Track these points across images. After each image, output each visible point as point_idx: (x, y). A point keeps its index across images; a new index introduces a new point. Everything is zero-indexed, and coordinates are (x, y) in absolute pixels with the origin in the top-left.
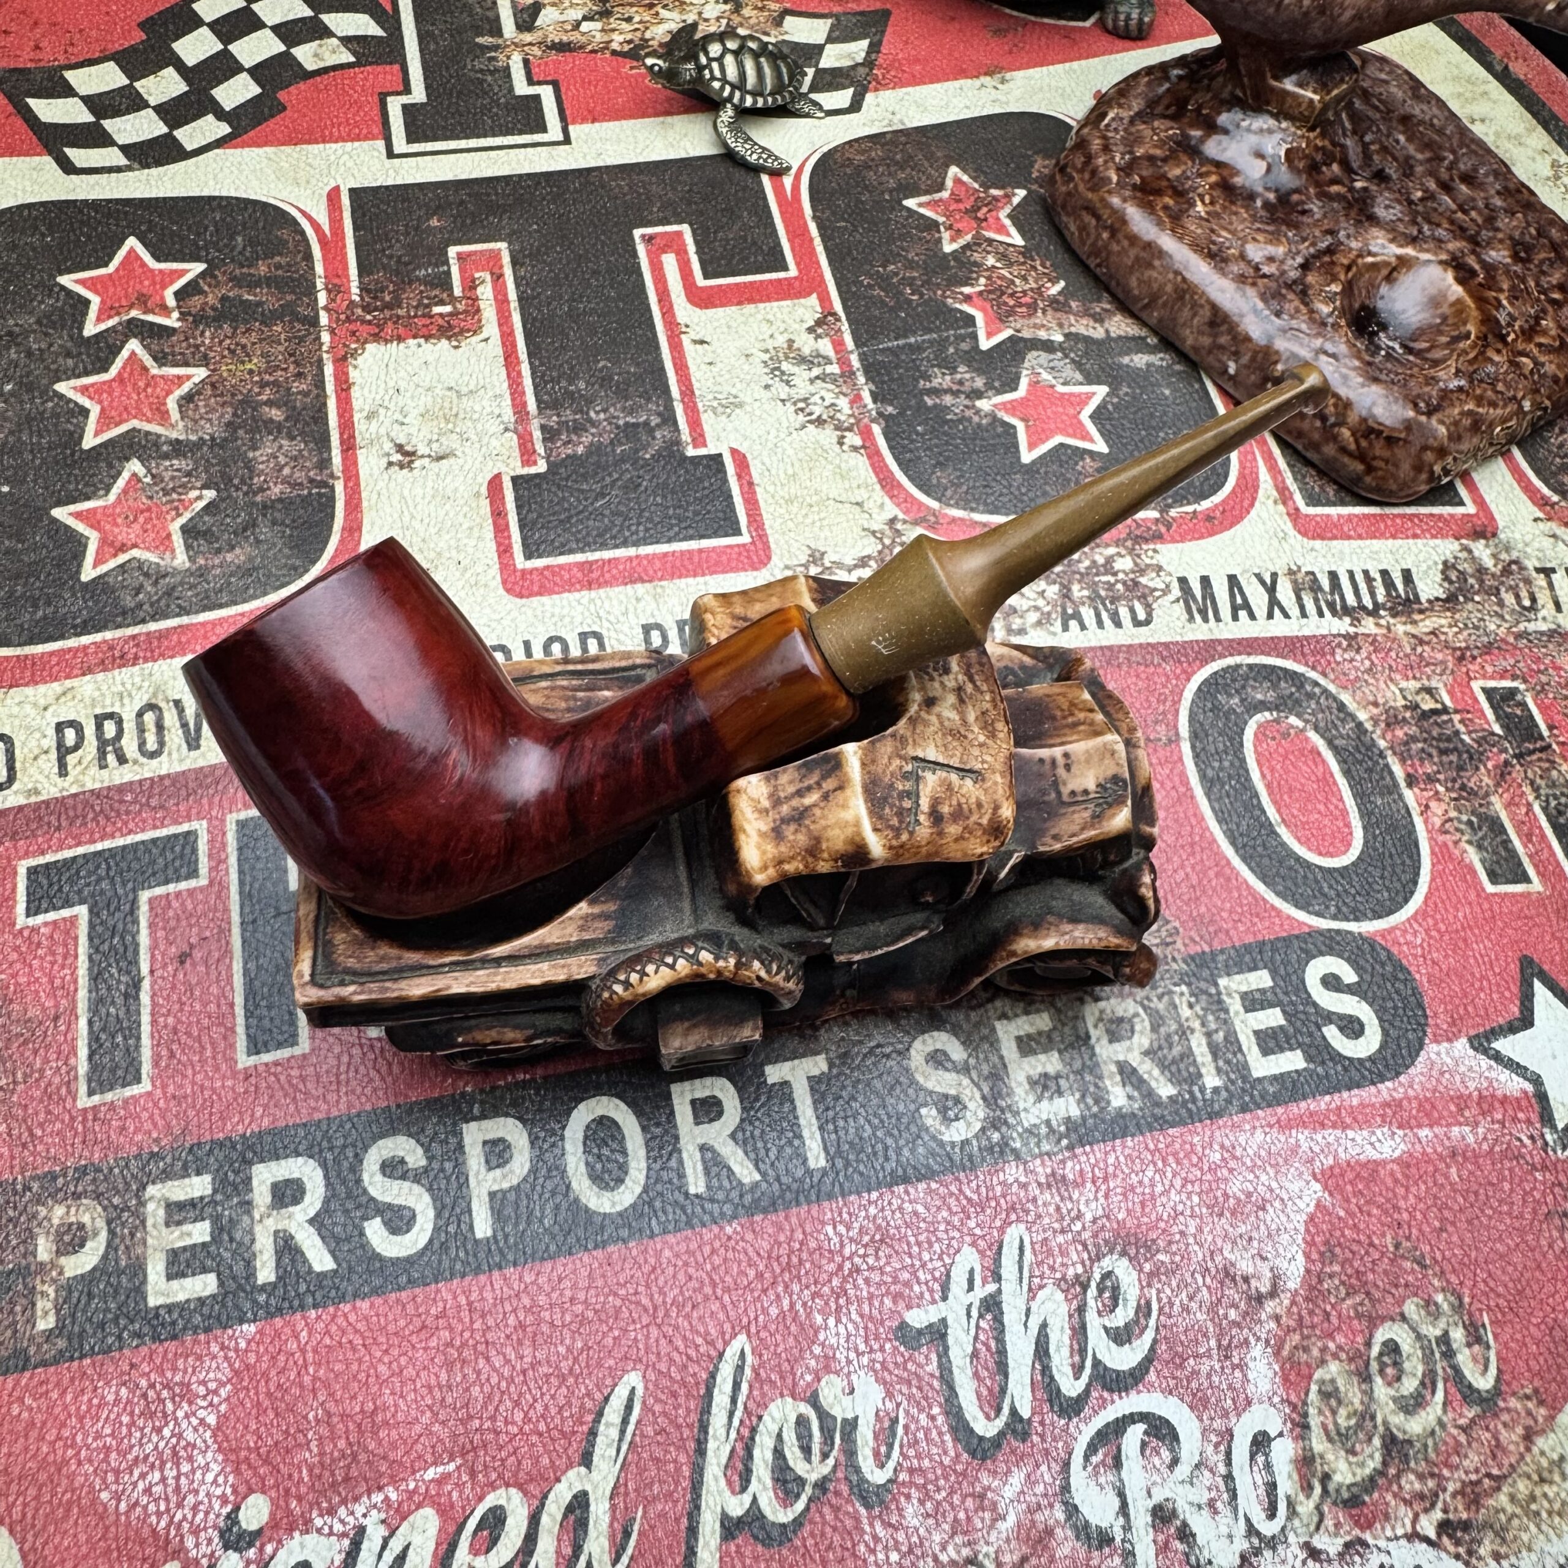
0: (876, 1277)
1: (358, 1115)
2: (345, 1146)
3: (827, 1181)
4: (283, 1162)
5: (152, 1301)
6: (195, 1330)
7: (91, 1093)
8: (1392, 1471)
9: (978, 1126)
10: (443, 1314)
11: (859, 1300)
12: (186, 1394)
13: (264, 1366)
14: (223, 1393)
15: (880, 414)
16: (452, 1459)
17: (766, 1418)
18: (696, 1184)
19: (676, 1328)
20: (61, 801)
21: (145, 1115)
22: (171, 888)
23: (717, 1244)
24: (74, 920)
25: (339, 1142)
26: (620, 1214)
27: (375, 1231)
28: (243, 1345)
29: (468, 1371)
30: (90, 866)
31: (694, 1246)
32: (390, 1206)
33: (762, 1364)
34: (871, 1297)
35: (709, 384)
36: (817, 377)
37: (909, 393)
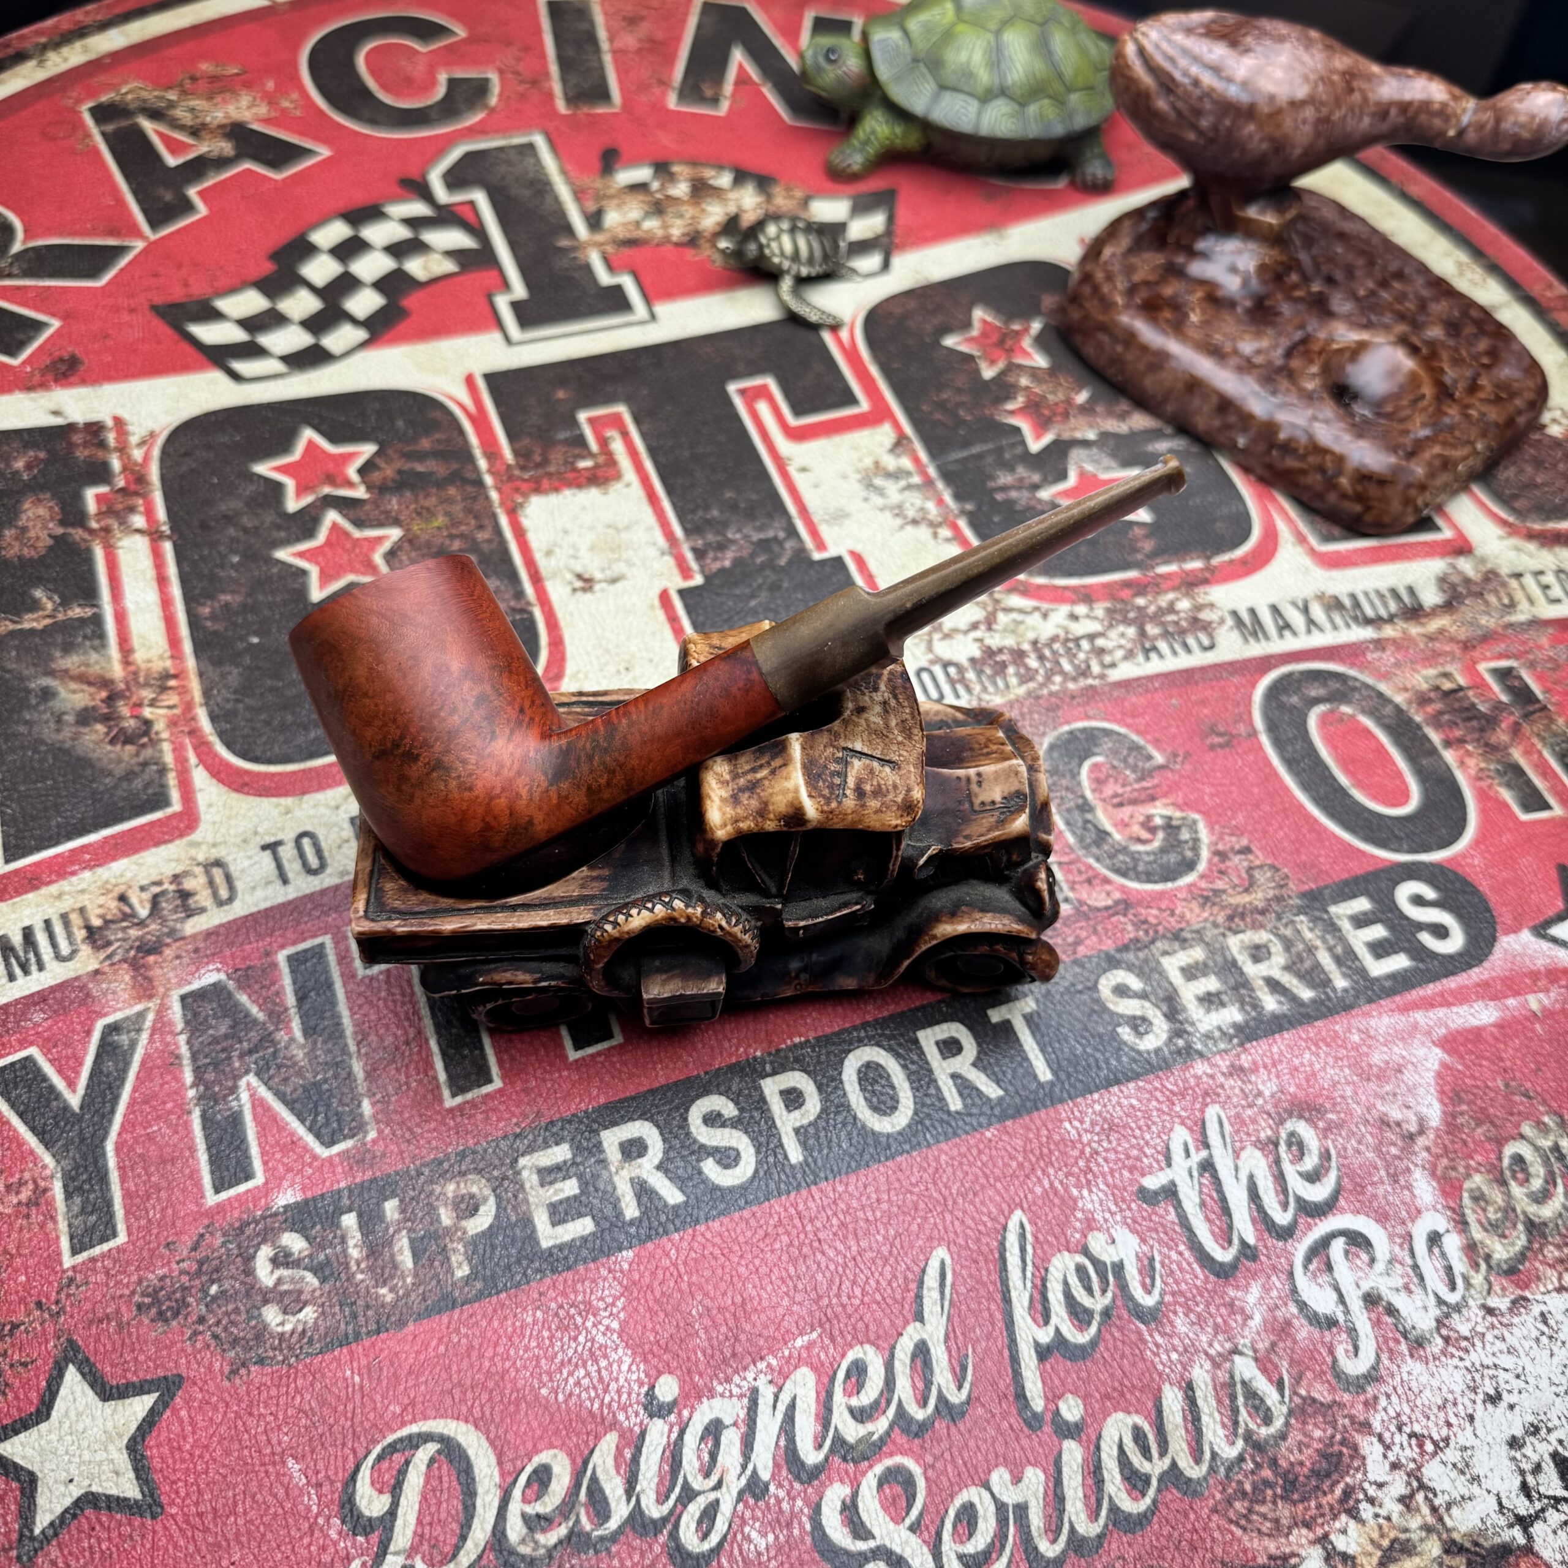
0: (1112, 1156)
1: (675, 1083)
2: (670, 1110)
3: (1057, 1090)
4: (623, 1127)
5: (545, 1244)
6: (585, 1262)
7: (454, 1095)
8: (1536, 1246)
9: (1164, 1036)
10: (780, 1224)
11: (1103, 1174)
12: (589, 1309)
13: (647, 1279)
14: (620, 1304)
15: (962, 511)
16: (813, 1329)
17: (1051, 1269)
18: (955, 1103)
19: (965, 1212)
21: (503, 1106)
23: (981, 1146)
26: (900, 1133)
27: (710, 1168)
28: (626, 1266)
29: (810, 1262)
31: (963, 1149)
32: (717, 1149)
33: (1038, 1230)
34: (1112, 1172)
35: (818, 503)
36: (905, 489)
37: (981, 493)
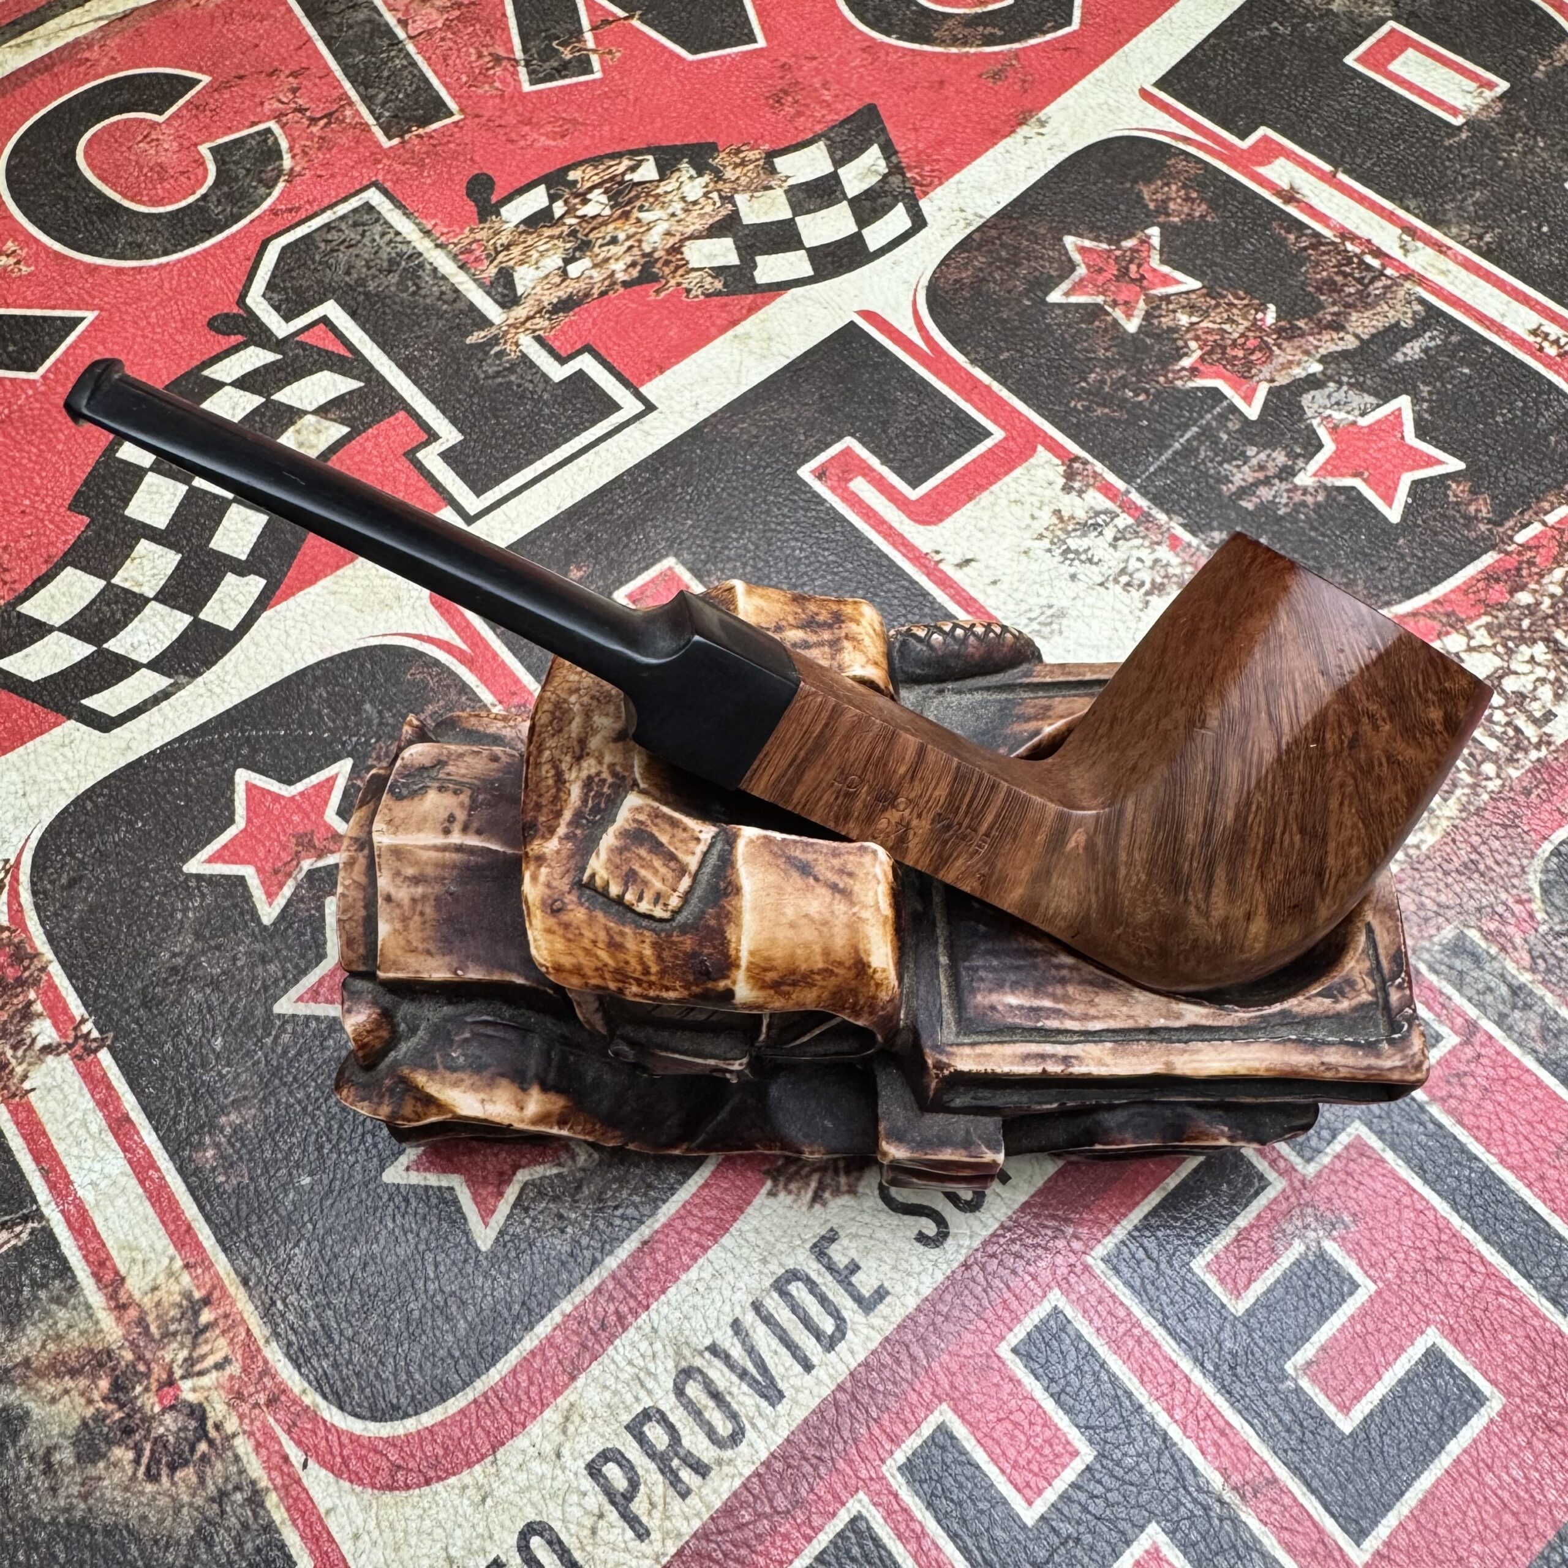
35: (1011, 606)
36: (1116, 539)
37: (1220, 507)
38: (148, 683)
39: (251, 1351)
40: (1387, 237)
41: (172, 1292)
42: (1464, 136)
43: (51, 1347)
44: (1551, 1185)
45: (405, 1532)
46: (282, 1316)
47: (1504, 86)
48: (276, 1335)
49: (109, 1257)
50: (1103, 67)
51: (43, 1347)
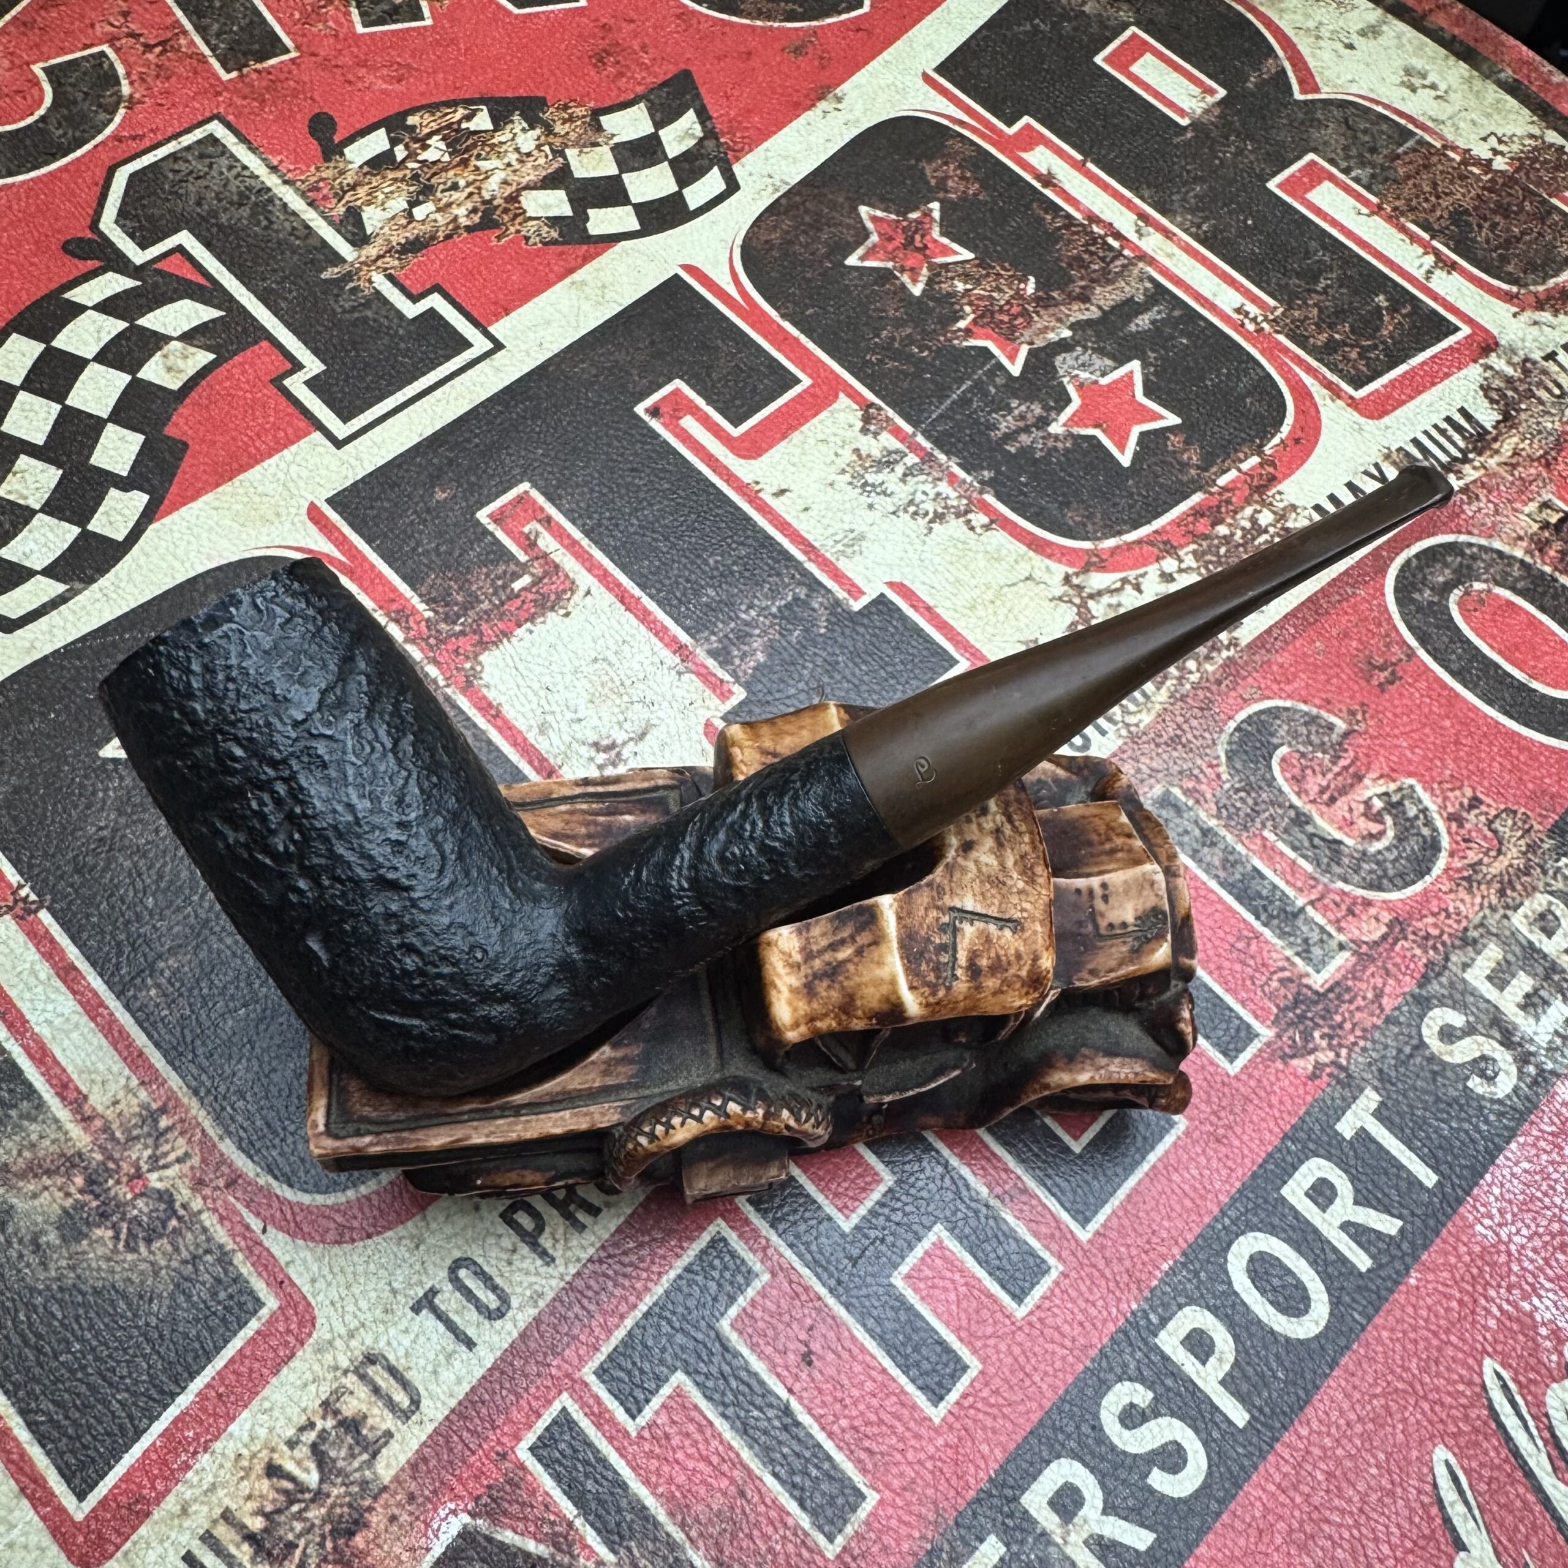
0: (1537, 1243)
1: (1067, 1392)
2: (1078, 1427)
3: (1449, 1190)
4: (1041, 1478)
7: (831, 1539)
9: (1514, 1070)
10: (1267, 1510)
11: (1541, 1270)
15: (982, 482)
17: (1551, 1411)
18: (1363, 1262)
19: (1437, 1390)
20: (570, 1287)
21: (894, 1523)
22: (741, 1301)
23: (1413, 1300)
24: (679, 1393)
25: (1070, 1429)
26: (1327, 1327)
27: (1161, 1482)
29: (1321, 1542)
30: (651, 1331)
31: (1398, 1314)
32: (1154, 1452)
33: (1516, 1372)
34: (1546, 1261)
35: (820, 530)
36: (905, 475)
37: (990, 449)
38: (44, 589)
39: (208, 1147)
40: (1124, 221)
41: (131, 1106)
42: (1189, 135)
43: (27, 1154)
44: (1226, 972)
45: (354, 1274)
46: (232, 1118)
47: (1222, 93)
48: (229, 1134)
49: (71, 1080)
50: (890, 50)
51: (20, 1154)
